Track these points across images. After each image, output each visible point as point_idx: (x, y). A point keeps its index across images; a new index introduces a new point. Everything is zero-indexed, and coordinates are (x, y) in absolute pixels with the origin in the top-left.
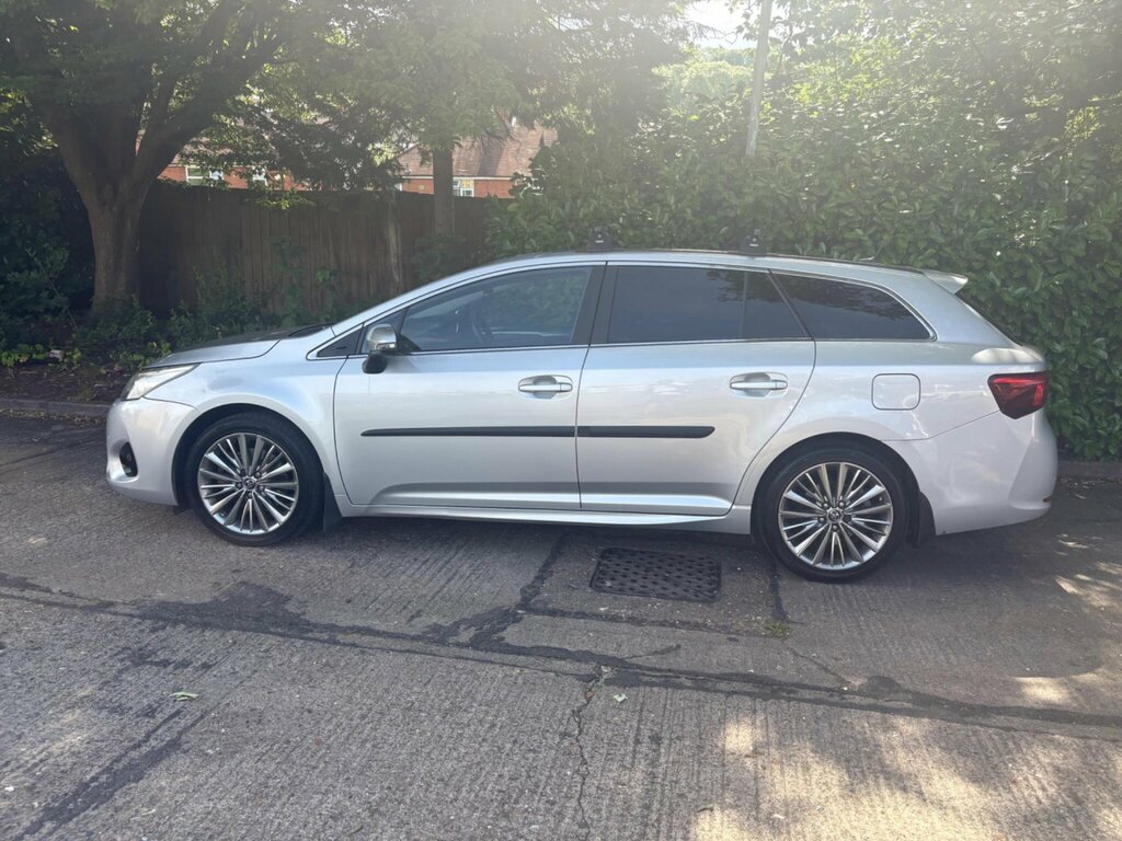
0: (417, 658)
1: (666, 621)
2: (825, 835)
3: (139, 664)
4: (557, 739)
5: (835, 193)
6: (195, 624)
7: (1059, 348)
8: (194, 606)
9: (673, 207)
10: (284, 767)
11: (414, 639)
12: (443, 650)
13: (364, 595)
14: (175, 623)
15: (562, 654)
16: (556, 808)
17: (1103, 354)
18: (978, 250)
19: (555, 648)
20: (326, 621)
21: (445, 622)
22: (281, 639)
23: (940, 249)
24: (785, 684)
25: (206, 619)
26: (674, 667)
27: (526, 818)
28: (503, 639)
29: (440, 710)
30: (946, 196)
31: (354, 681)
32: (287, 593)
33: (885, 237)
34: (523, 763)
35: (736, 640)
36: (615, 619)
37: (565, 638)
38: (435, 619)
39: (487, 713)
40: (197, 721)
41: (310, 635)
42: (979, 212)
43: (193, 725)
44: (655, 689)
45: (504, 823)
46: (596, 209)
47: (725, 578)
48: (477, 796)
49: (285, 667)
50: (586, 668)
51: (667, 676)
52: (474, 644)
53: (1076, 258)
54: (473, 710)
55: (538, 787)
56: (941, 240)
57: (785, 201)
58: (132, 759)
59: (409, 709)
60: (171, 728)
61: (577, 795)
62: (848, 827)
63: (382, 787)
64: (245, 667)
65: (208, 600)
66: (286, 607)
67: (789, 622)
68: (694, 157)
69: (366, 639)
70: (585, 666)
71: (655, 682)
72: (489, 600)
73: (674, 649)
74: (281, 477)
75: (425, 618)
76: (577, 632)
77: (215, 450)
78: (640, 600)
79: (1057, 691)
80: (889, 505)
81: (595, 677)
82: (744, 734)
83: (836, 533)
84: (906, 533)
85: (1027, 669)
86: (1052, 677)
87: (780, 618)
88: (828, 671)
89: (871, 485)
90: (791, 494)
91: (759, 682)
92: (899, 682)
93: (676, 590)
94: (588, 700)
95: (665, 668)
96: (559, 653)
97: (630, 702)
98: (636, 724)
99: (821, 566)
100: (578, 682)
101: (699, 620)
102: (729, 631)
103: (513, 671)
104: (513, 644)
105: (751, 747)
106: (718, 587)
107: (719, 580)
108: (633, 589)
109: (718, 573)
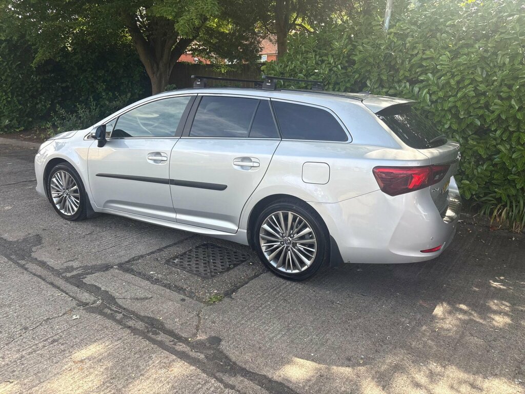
1: (170, 284)
4: (19, 330)
8: (7, 242)
11: (52, 271)
12: (52, 278)
19: (97, 287)
20: (36, 256)
22: (7, 261)
26: (130, 308)
32: (44, 242)
36: (149, 278)
38: (75, 264)
41: (20, 261)
50: (91, 299)
51: (116, 312)
52: (70, 278)
65: (15, 240)
66: (33, 248)
67: (229, 297)
70: (93, 298)
71: (106, 313)
72: (111, 259)
73: (147, 298)
74: (75, 191)
75: (72, 262)
76: (120, 281)
77: (55, 177)
78: (177, 271)
79: (305, 373)
80: (315, 240)
81: (87, 304)
82: (94, 350)
83: (289, 252)
84: (325, 258)
85: (312, 355)
86: (319, 363)
87: (228, 294)
88: (197, 328)
89: (305, 227)
90: (265, 226)
91: (153, 325)
92: (223, 343)
93: (202, 269)
94: (64, 314)
95: (125, 307)
96: (94, 290)
97: (78, 320)
98: (60, 331)
99: (281, 269)
100: (75, 305)
101: (185, 287)
102: (191, 295)
103: (58, 293)
104: (84, 281)
105: (85, 358)
106: (225, 272)
107: (233, 268)
108: (182, 265)
109: (239, 264)
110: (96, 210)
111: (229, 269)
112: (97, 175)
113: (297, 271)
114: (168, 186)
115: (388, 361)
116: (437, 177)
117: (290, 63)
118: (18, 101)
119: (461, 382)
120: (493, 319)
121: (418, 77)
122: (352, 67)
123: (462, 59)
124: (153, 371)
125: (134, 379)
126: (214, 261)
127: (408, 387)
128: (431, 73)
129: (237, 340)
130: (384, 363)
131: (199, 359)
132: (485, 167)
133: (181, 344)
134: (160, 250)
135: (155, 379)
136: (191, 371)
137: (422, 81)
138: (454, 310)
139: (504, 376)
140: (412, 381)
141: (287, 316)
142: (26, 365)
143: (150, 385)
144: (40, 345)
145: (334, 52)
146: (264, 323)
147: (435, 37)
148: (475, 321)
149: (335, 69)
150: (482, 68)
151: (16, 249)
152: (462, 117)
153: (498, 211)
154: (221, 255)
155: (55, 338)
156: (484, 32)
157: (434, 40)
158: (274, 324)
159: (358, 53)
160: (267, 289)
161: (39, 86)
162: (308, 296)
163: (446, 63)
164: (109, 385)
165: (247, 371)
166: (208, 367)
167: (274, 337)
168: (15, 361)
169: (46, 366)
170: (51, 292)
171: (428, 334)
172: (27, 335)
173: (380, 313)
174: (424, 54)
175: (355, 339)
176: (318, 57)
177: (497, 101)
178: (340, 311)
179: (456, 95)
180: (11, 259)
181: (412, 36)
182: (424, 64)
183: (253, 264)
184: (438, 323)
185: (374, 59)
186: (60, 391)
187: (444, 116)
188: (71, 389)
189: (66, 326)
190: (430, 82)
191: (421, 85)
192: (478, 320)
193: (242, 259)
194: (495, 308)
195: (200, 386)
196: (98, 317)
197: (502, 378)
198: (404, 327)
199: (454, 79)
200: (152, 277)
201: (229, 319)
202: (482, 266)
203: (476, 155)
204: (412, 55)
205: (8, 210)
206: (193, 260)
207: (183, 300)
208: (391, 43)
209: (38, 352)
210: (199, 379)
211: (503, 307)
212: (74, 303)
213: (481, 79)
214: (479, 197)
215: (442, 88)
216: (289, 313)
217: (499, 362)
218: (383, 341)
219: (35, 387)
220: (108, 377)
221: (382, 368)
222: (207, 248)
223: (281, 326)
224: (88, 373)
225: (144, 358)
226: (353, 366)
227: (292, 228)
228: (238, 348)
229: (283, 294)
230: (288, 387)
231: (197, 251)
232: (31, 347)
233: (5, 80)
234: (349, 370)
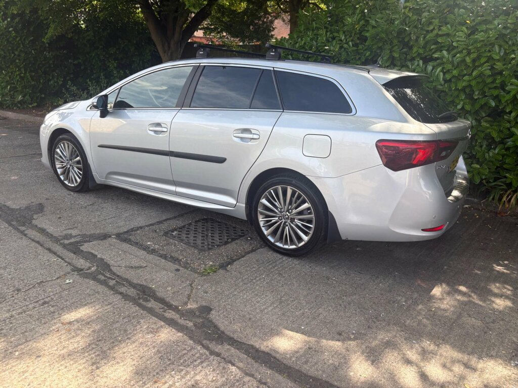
0: (32, 245)
1: (166, 254)
4: (10, 291)
8: (9, 209)
11: (51, 237)
12: (50, 244)
19: (93, 254)
20: (37, 223)
21: (76, 233)
22: (8, 226)
26: (123, 275)
28: (83, 245)
37: (106, 251)
41: (21, 227)
47: (235, 241)
50: (86, 266)
51: (109, 278)
52: (67, 244)
65: (18, 207)
67: (224, 269)
69: (34, 233)
70: (88, 265)
71: (100, 279)
72: (110, 229)
73: (141, 267)
74: (78, 162)
75: (72, 230)
76: (116, 250)
77: (59, 148)
78: (175, 243)
79: (293, 345)
80: (313, 215)
81: (82, 270)
82: (84, 313)
83: (287, 227)
84: (322, 234)
85: (303, 328)
86: (309, 336)
87: (223, 266)
88: (189, 297)
89: (304, 202)
90: (264, 201)
91: (144, 292)
92: (213, 312)
93: (199, 242)
94: (58, 278)
95: (119, 274)
96: (91, 257)
97: (70, 284)
98: (52, 294)
99: (278, 244)
100: (69, 270)
101: (181, 257)
102: (186, 266)
103: (54, 259)
104: (81, 248)
105: (73, 320)
106: (222, 245)
107: (231, 242)
108: (180, 237)
109: (237, 239)
110: (98, 182)
111: (226, 243)
112: (99, 146)
113: (294, 247)
114: (168, 157)
115: (380, 337)
116: (444, 154)
117: (299, 40)
118: (31, 77)
119: (454, 362)
120: (493, 302)
121: (432, 54)
122: (364, 45)
123: (479, 36)
124: (140, 335)
125: (120, 342)
126: (213, 235)
127: (398, 363)
128: (446, 50)
129: (228, 310)
130: (375, 338)
131: (187, 327)
132: (497, 151)
133: (170, 311)
134: (160, 222)
135: (141, 343)
136: (178, 337)
137: (437, 59)
138: (454, 291)
139: (501, 357)
140: (403, 358)
141: (281, 289)
142: (14, 324)
143: (136, 348)
144: (31, 306)
145: (346, 28)
146: (257, 295)
147: (453, 13)
148: (474, 302)
149: (345, 46)
150: (500, 46)
151: (18, 216)
152: (476, 98)
153: (508, 197)
154: (220, 229)
155: (47, 300)
156: (505, 8)
157: (452, 16)
158: (266, 296)
159: (370, 29)
160: (263, 263)
161: (51, 62)
162: (304, 272)
163: (463, 40)
164: (94, 346)
165: (235, 340)
166: (196, 334)
167: (266, 308)
168: (4, 320)
169: (33, 326)
170: (47, 257)
171: (424, 313)
172: (19, 296)
173: (376, 291)
174: (439, 30)
175: (348, 314)
176: (328, 33)
177: (513, 80)
178: (335, 287)
179: (470, 75)
180: (10, 225)
181: (429, 11)
182: (439, 40)
183: (251, 239)
184: (435, 302)
185: (387, 35)
186: (45, 350)
187: (458, 96)
188: (56, 349)
189: (58, 289)
190: (444, 60)
191: (435, 63)
192: (477, 302)
193: (241, 234)
194: (496, 291)
195: (185, 352)
196: (91, 282)
197: (498, 359)
198: (400, 305)
199: (469, 57)
200: (149, 248)
201: (221, 290)
202: (486, 250)
203: (488, 137)
204: (428, 32)
205: (15, 180)
206: (192, 233)
207: (178, 270)
208: (405, 18)
209: (28, 313)
210: (185, 345)
211: (505, 290)
212: (69, 269)
213: (497, 57)
214: (488, 182)
215: (457, 67)
216: (282, 286)
217: (496, 343)
218: (376, 318)
219: (21, 345)
220: (94, 340)
221: (373, 343)
222: (207, 222)
223: (273, 298)
224: (75, 335)
225: (132, 323)
226: (343, 341)
227: (290, 203)
228: (228, 317)
229: (279, 268)
230: (275, 358)
231: (196, 224)
232: (21, 308)
233: (19, 55)
234: (339, 344)
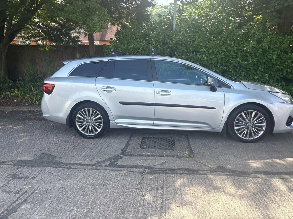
0: (94, 171)
1: (161, 155)
2: (211, 211)
3: (14, 179)
4: (135, 190)
5: (197, 39)
6: (29, 166)
7: (256, 77)
8: (29, 161)
9: (155, 45)
10: (58, 205)
11: (93, 165)
12: (101, 168)
13: (78, 154)
14: (24, 166)
15: (134, 166)
16: (137, 210)
17: (267, 78)
18: (235, 53)
19: (132, 165)
20: (67, 162)
21: (101, 160)
22: (55, 168)
23: (225, 53)
24: (195, 170)
25: (32, 164)
26: (165, 168)
27: (128, 213)
28: (118, 163)
29: (102, 185)
30: (226, 39)
31: (77, 179)
32: (56, 155)
33: (211, 50)
34: (126, 198)
35: (181, 159)
36: (148, 156)
37: (135, 162)
38: (98, 160)
39: (115, 184)
40: (32, 194)
41: (63, 166)
42: (234, 43)
43: (31, 195)
44: (161, 174)
45: (122, 216)
46: (134, 46)
47: (176, 143)
48: (114, 208)
49: (56, 176)
50: (141, 170)
51: (163, 170)
52: (110, 165)
53: (259, 53)
54: (111, 184)
55: (131, 204)
56: (225, 50)
57: (184, 42)
58: (14, 206)
59: (93, 185)
60: (24, 196)
61: (142, 206)
62: (217, 208)
63: (87, 208)
64: (45, 177)
65: (33, 159)
66: (56, 159)
67: (194, 153)
68: (159, 31)
69: (79, 166)
72: (113, 153)
73: (164, 163)
75: (95, 159)
76: (138, 160)
81: (144, 172)
87: (192, 152)
92: (225, 167)
94: (143, 178)
98: (156, 184)
101: (170, 154)
102: (179, 157)
103: (121, 172)
106: (175, 145)
108: (151, 147)
121: (199, 50)
126: (162, 143)
128: (204, 48)
131: (229, 174)
134: (127, 144)
177: (232, 59)
189: (154, 182)
191: (200, 53)
193: (172, 139)
201: (211, 160)
206: (152, 144)
212: (138, 173)
231: (146, 140)
